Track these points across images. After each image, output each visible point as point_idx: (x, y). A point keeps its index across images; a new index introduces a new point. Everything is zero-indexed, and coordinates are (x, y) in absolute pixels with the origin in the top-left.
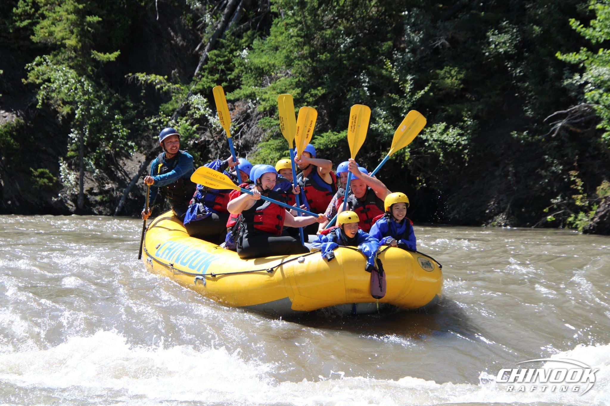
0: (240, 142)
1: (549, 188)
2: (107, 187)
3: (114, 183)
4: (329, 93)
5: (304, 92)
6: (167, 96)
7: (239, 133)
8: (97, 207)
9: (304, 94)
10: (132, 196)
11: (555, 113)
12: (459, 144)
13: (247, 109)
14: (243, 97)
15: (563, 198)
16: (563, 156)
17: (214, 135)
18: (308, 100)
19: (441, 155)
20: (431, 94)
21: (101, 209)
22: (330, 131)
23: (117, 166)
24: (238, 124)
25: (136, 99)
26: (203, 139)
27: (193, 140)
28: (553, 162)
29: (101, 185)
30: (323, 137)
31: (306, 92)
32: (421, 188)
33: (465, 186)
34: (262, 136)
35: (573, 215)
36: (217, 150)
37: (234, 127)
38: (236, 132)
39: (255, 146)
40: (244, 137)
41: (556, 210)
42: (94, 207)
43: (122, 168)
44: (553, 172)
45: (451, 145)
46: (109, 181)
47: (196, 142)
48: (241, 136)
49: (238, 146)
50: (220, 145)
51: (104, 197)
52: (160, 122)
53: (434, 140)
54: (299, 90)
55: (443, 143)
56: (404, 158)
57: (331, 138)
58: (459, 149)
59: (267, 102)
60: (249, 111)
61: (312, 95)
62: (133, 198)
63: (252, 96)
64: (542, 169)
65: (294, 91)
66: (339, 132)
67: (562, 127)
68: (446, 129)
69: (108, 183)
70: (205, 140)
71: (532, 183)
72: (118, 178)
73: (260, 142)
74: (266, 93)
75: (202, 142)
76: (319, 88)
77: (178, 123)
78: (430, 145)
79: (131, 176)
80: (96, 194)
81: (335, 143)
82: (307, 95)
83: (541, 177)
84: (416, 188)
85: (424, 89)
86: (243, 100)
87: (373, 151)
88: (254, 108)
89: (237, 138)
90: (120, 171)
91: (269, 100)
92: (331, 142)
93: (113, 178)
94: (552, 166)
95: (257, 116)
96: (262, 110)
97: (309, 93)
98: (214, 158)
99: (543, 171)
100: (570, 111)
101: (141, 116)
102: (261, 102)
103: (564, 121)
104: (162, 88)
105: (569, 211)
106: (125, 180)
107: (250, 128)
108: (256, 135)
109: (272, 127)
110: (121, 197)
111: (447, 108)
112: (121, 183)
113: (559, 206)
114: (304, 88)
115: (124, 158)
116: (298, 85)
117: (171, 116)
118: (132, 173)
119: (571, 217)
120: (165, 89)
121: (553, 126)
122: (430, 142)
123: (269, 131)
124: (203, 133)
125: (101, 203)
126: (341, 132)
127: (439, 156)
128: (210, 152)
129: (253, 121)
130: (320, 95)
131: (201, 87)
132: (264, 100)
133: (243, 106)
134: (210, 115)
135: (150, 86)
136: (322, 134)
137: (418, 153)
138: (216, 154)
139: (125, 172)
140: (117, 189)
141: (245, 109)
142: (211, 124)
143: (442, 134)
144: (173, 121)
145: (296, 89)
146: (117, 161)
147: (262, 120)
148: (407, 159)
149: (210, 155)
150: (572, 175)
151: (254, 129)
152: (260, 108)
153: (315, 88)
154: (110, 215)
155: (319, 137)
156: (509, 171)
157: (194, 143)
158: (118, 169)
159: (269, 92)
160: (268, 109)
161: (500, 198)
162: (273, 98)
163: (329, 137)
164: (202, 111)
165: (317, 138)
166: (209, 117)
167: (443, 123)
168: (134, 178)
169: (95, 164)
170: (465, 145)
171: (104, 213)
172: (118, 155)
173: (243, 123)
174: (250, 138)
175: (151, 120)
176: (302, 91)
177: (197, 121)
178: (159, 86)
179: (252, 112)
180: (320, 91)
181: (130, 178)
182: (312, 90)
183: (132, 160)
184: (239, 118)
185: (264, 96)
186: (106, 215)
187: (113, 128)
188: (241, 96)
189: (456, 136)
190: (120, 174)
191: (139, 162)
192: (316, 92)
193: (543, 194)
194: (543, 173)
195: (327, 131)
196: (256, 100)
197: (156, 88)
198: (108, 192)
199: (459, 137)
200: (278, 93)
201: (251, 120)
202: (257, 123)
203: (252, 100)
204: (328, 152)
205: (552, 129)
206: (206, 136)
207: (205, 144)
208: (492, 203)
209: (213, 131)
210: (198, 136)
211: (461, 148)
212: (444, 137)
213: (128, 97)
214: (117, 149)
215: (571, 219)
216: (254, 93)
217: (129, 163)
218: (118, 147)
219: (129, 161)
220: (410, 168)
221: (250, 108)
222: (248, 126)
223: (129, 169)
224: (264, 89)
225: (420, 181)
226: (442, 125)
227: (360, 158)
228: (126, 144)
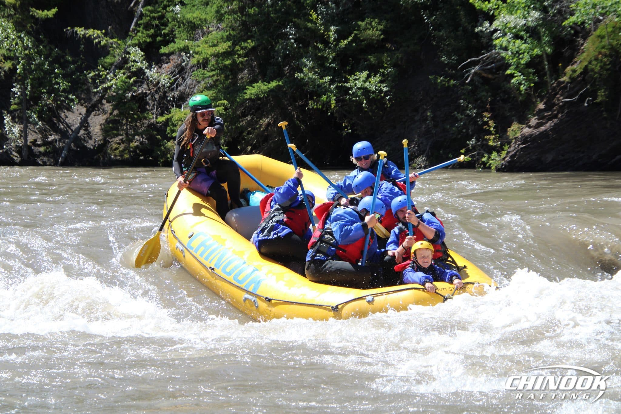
0: (176, 94)
1: (464, 130)
2: (51, 138)
3: (57, 135)
4: (258, 46)
5: (234, 44)
6: (105, 51)
7: (175, 85)
8: (41, 158)
9: (235, 47)
10: (74, 146)
11: (469, 60)
12: (381, 91)
13: (181, 62)
14: (177, 50)
15: (477, 140)
16: (476, 101)
17: (151, 87)
18: (239, 53)
19: (365, 102)
20: (354, 44)
21: (45, 159)
22: (260, 81)
23: (59, 117)
24: (174, 76)
25: (75, 54)
26: (140, 92)
27: (131, 93)
28: (467, 106)
29: (44, 137)
30: (254, 87)
31: (236, 45)
32: (347, 133)
33: (387, 131)
34: (197, 87)
35: (486, 155)
36: (154, 101)
37: (170, 79)
38: (172, 84)
39: (190, 97)
40: (179, 88)
41: (471, 151)
42: (39, 158)
43: (64, 121)
44: (468, 115)
45: (374, 92)
46: (52, 132)
47: (134, 94)
48: (177, 87)
49: (174, 97)
50: (157, 96)
51: (47, 148)
52: (99, 76)
53: (358, 88)
54: (229, 44)
55: (366, 91)
56: (330, 106)
57: (262, 88)
58: (381, 96)
59: (200, 55)
60: (183, 64)
61: (242, 48)
62: (75, 149)
63: (186, 49)
64: (458, 113)
65: (225, 44)
66: (269, 83)
67: (475, 73)
68: (369, 76)
69: (51, 135)
70: (142, 93)
71: (448, 127)
72: (61, 129)
73: (195, 93)
74: (199, 46)
75: (139, 94)
76: (249, 41)
77: (115, 76)
78: (353, 93)
79: (73, 128)
80: (39, 146)
81: (265, 93)
82: (237, 48)
83: (457, 120)
84: (342, 134)
85: (348, 39)
86: (177, 53)
87: (302, 100)
88: (188, 61)
89: (173, 90)
90: (62, 123)
91: (201, 53)
92: (262, 92)
93: (56, 130)
94: (467, 110)
95: (191, 69)
96: (196, 62)
97: (240, 46)
98: (152, 110)
99: (459, 115)
100: (482, 58)
101: (80, 69)
102: (194, 55)
103: (477, 68)
104: (100, 42)
105: (482, 151)
106: (67, 131)
107: (185, 80)
108: (191, 87)
109: (206, 78)
110: (63, 147)
111: (369, 57)
112: (64, 134)
113: (474, 148)
114: (235, 41)
115: (66, 111)
116: (228, 38)
117: (109, 70)
118: (73, 125)
119: (484, 157)
120: (103, 43)
121: (467, 72)
122: (354, 90)
123: (203, 83)
124: (141, 86)
125: (45, 154)
126: (271, 82)
127: (363, 103)
128: (147, 104)
129: (187, 74)
130: (250, 47)
131: (137, 42)
132: (197, 53)
133: (178, 59)
134: (146, 68)
135: (88, 40)
136: (253, 85)
137: (344, 100)
138: (154, 105)
139: (66, 124)
140: (60, 140)
141: (179, 62)
142: (147, 77)
143: (365, 82)
144: (111, 74)
145: (227, 42)
146: (58, 113)
147: (195, 72)
148: (333, 107)
149: (147, 107)
150: (485, 117)
151: (189, 81)
152: (194, 61)
153: (245, 41)
154: (54, 165)
155: (250, 88)
156: (427, 116)
157: (132, 95)
158: (60, 121)
159: (201, 46)
160: (201, 61)
161: (420, 142)
162: (206, 51)
163: (260, 88)
164: (139, 64)
165: (248, 89)
166: (146, 70)
167: (365, 71)
168: (76, 129)
169: (37, 117)
170: (386, 92)
171: (48, 163)
172: (60, 107)
173: (178, 76)
174: (185, 90)
175: (90, 73)
176: (233, 44)
177: (134, 74)
178: (97, 40)
179: (186, 65)
180: (250, 44)
181: (72, 130)
182: (243, 43)
183: (73, 112)
184: (175, 71)
185: (197, 49)
186: (50, 165)
187: (53, 82)
188: (175, 50)
189: (378, 83)
190: (62, 126)
191: (80, 114)
192: (246, 44)
193: (459, 136)
194: (460, 116)
195: (257, 82)
196: (189, 53)
197: (94, 42)
198: (51, 143)
199: (379, 85)
200: (210, 46)
201: (186, 73)
202: (191, 75)
203: (186, 53)
204: (259, 102)
205: (466, 75)
206: (143, 89)
207: (143, 96)
208: (413, 146)
209: (150, 84)
210: (136, 88)
211: (382, 95)
212: (367, 85)
213: (67, 51)
214: (59, 102)
215: (484, 159)
216: (188, 46)
217: (69, 114)
218: (60, 100)
219: (70, 113)
220: (336, 115)
221: (184, 61)
222: (183, 79)
223: (70, 121)
224: (197, 43)
225: (346, 127)
226: (365, 74)
227: (289, 106)
228: (67, 98)
